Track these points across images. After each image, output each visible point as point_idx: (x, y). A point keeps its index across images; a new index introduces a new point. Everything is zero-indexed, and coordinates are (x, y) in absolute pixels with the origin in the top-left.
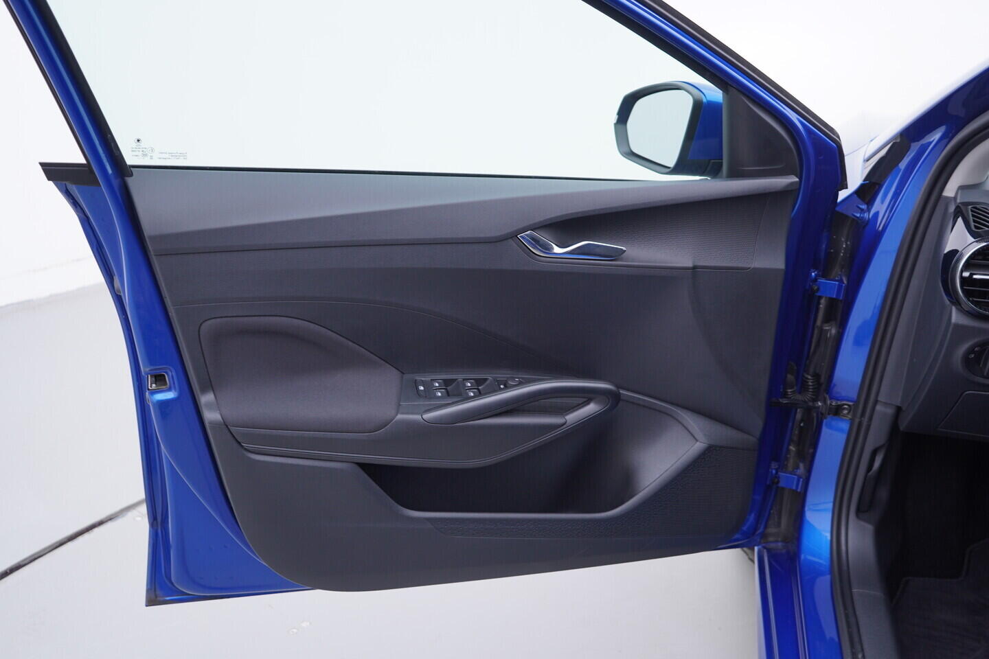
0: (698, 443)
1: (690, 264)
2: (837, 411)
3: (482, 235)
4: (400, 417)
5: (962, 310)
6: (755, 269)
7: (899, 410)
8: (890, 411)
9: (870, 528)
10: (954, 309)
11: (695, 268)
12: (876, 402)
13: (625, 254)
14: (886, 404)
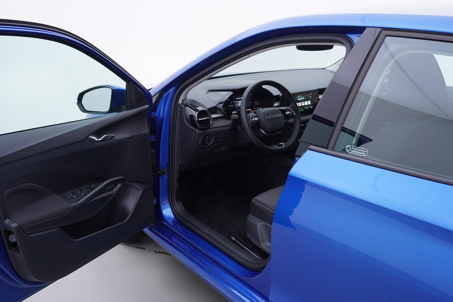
0: (140, 191)
1: (130, 136)
2: (164, 173)
3: (80, 139)
4: (72, 205)
5: (199, 129)
6: (144, 134)
7: (180, 166)
8: (178, 167)
9: (181, 203)
10: (196, 129)
11: (131, 137)
12: (174, 165)
13: (115, 137)
14: (177, 165)
